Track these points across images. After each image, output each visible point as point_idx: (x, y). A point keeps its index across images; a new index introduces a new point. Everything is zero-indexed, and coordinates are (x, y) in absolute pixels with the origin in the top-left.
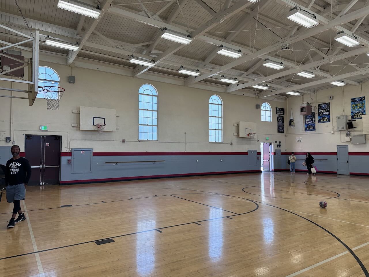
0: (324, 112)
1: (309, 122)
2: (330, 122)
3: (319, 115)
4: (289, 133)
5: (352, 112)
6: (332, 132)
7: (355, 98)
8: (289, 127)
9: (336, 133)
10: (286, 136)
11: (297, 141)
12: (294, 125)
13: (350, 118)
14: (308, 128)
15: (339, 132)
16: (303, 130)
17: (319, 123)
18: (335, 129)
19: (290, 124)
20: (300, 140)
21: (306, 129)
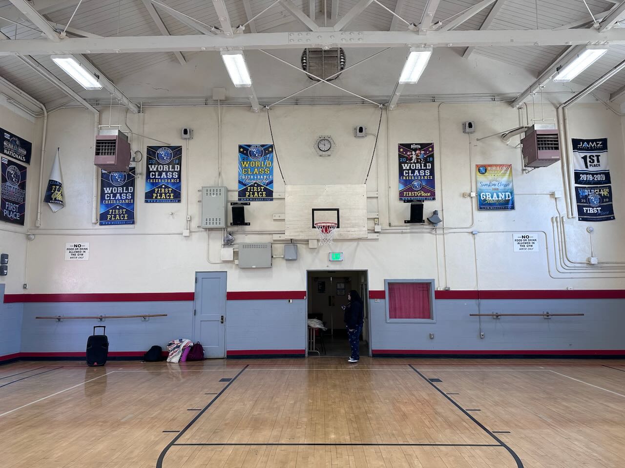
0: (163, 171)
1: (115, 195)
2: (179, 201)
3: (148, 177)
4: (41, 227)
5: (240, 182)
6: (186, 233)
7: (249, 146)
8: (42, 207)
9: (195, 236)
10: (28, 237)
11: (68, 255)
12: (61, 203)
13: (235, 197)
14: (109, 216)
15: (205, 234)
16: (94, 221)
17: (146, 202)
18: (194, 224)
19: (49, 199)
20: (77, 250)
21: (104, 219)
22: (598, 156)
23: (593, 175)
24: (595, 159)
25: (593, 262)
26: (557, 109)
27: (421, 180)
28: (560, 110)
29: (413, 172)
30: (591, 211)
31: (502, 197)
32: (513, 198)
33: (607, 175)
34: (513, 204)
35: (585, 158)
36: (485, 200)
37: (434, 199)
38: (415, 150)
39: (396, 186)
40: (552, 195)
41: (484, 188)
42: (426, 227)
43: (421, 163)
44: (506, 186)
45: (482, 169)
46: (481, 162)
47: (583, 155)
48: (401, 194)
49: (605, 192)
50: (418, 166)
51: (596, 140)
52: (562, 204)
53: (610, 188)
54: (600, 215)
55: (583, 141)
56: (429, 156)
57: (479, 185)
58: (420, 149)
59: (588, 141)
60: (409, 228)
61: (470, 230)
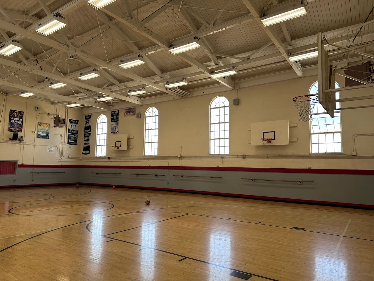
22: (75, 125)
23: (73, 131)
24: (75, 126)
25: (70, 157)
26: (66, 108)
27: (17, 124)
28: (67, 109)
29: (15, 121)
30: (71, 141)
31: (45, 134)
32: (49, 135)
33: (77, 131)
34: (49, 137)
35: (72, 125)
36: (40, 135)
37: (22, 132)
38: (16, 113)
39: (7, 125)
40: (61, 135)
41: (40, 130)
42: (18, 142)
43: (18, 118)
44: (47, 131)
45: (40, 124)
46: (40, 122)
47: (71, 124)
48: (9, 128)
49: (76, 136)
50: (17, 119)
51: (75, 120)
52: (63, 139)
53: (77, 135)
54: (73, 143)
55: (72, 120)
56: (22, 116)
57: (38, 129)
58: (18, 113)
59: (73, 120)
60: (10, 141)
61: (33, 144)
